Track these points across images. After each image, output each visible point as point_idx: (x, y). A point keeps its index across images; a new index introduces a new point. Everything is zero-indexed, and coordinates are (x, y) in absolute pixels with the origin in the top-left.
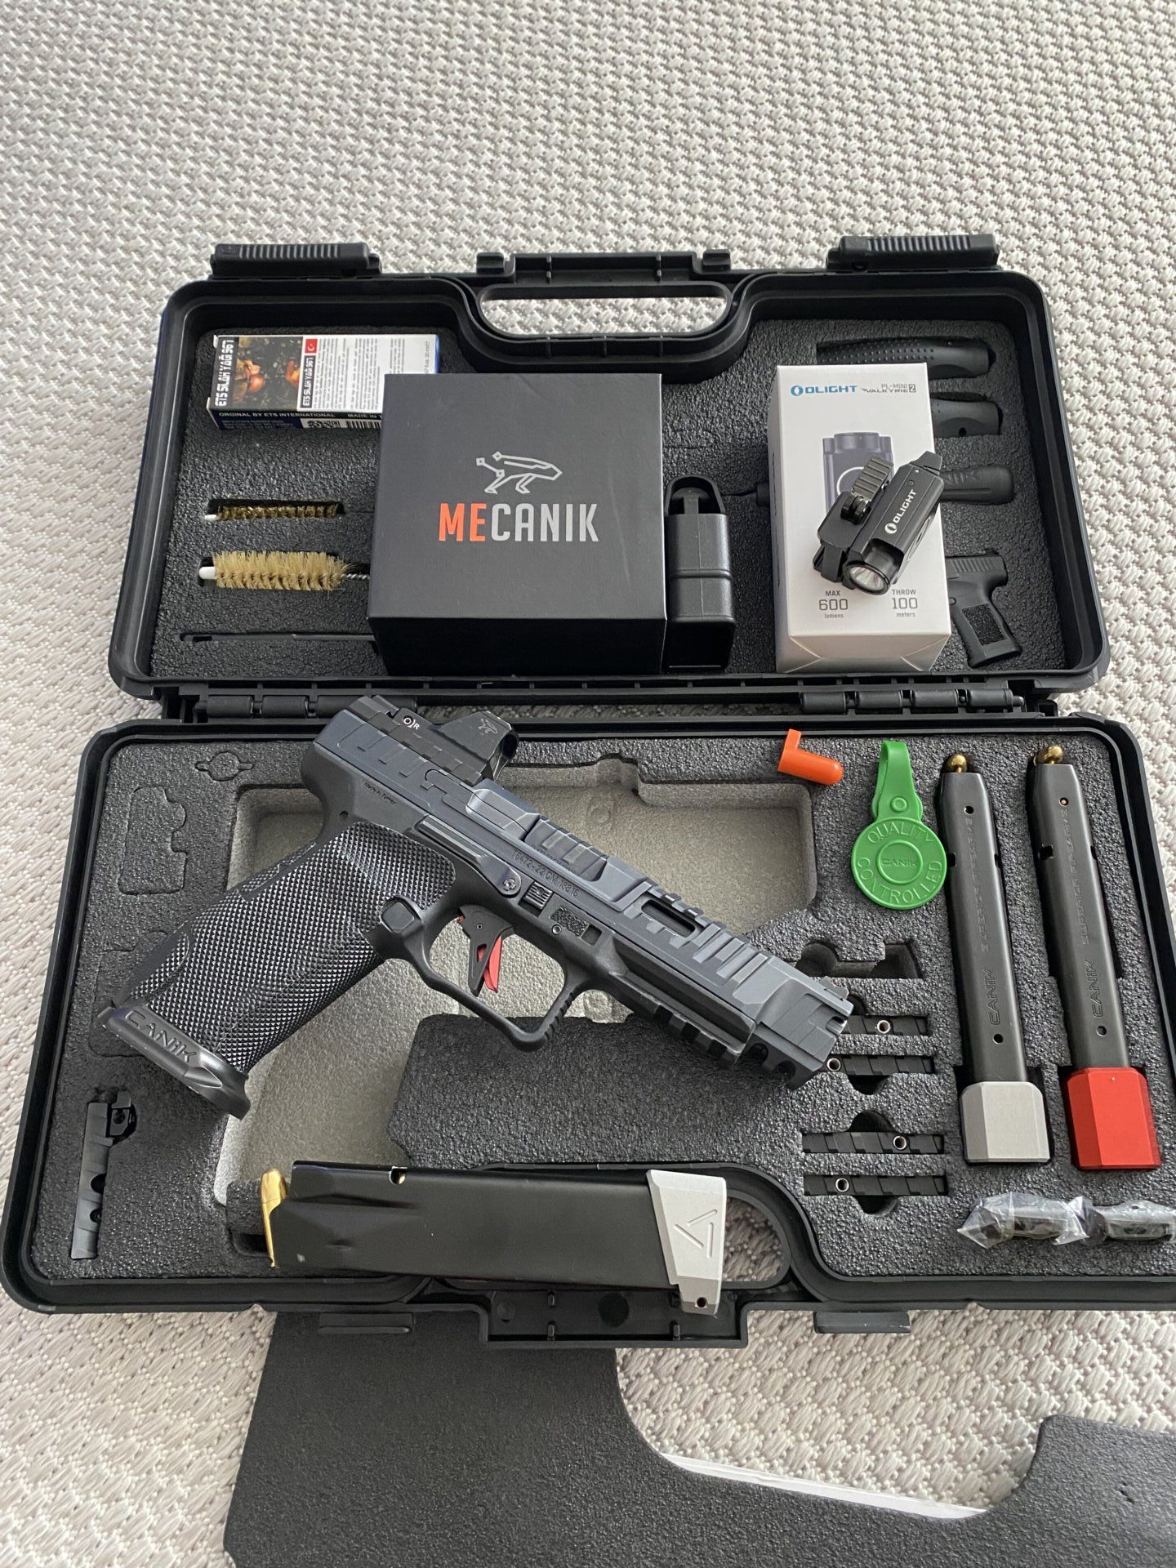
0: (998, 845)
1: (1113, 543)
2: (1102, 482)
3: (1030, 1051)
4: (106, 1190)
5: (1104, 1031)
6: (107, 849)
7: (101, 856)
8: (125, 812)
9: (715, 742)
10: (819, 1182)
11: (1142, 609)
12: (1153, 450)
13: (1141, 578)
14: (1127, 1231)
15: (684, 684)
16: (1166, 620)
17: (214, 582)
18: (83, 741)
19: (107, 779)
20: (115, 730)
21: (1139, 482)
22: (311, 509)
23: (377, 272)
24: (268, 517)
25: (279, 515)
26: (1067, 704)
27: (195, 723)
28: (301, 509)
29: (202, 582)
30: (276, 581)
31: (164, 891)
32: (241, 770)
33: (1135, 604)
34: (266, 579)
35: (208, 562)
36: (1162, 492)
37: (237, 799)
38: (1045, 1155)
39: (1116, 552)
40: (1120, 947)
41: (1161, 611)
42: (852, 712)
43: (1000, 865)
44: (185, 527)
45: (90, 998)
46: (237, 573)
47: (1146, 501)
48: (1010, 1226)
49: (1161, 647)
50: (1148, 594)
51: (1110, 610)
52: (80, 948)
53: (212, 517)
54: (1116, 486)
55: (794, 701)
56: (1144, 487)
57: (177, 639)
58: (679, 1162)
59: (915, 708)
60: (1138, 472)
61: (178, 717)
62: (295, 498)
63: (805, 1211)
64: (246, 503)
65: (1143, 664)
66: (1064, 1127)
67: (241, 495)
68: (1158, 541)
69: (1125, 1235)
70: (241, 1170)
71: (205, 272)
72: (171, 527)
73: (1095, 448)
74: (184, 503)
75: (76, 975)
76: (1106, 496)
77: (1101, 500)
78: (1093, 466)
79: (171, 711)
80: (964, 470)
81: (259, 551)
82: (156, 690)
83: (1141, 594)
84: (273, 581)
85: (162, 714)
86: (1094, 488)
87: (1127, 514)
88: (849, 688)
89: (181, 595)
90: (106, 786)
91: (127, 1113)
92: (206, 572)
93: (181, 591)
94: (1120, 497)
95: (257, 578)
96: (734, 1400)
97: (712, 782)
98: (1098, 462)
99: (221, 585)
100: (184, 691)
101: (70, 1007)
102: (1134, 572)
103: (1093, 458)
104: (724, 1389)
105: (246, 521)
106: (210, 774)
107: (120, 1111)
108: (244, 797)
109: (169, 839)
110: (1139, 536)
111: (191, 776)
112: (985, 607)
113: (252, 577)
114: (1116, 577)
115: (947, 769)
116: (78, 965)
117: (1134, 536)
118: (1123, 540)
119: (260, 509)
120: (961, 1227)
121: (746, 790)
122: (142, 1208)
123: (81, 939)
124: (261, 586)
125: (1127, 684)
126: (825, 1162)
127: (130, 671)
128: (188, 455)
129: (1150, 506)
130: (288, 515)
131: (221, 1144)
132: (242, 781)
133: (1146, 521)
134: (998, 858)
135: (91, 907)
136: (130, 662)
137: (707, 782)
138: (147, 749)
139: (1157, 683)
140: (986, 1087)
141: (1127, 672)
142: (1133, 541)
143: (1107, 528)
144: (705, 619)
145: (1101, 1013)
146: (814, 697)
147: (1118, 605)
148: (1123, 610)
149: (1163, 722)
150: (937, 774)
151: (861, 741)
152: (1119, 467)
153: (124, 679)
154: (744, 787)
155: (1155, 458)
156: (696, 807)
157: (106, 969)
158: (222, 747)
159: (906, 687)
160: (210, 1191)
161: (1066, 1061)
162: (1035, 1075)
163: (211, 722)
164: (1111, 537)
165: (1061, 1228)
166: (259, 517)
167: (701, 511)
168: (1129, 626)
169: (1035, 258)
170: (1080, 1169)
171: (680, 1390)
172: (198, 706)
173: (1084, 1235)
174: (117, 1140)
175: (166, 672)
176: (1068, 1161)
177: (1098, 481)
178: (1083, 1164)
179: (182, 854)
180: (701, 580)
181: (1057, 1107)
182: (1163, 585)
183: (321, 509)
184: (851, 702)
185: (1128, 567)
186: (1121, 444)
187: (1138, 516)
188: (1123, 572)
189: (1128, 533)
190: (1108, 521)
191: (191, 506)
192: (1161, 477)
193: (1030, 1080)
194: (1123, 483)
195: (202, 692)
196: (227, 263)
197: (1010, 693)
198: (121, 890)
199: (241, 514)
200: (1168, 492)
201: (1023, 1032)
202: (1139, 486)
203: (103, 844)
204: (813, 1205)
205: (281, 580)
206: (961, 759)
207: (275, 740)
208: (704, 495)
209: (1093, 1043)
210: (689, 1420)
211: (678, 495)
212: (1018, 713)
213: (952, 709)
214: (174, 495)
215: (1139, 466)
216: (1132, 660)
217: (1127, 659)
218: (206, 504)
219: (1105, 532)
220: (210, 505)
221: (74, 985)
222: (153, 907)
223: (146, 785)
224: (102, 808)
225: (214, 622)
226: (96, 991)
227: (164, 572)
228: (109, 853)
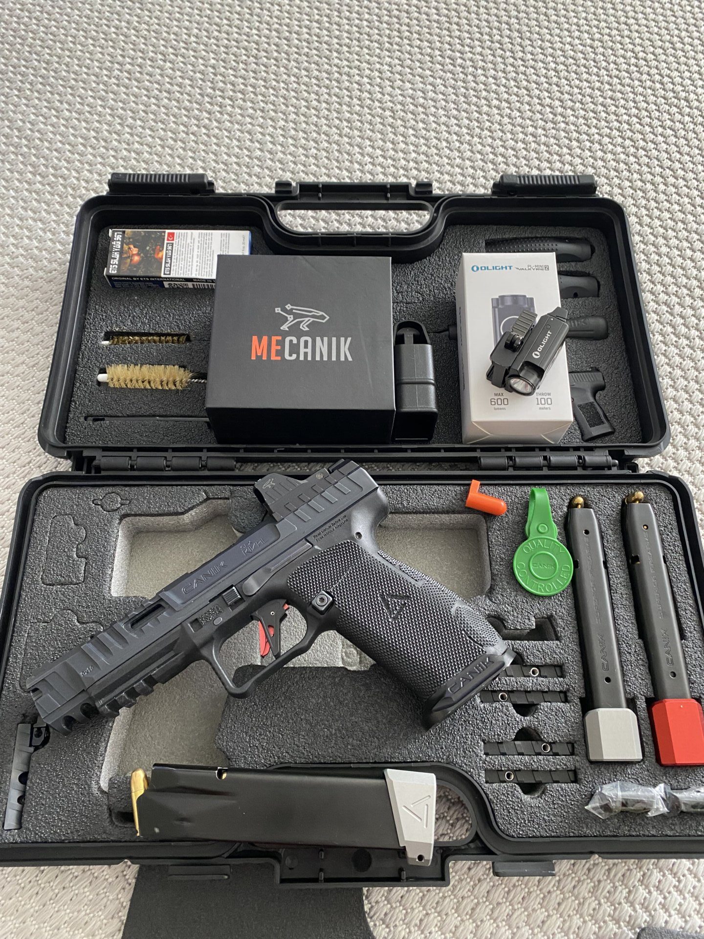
0: (605, 555)
1: (668, 364)
2: (661, 327)
3: (628, 688)
4: (28, 783)
5: (674, 675)
6: (34, 556)
7: (31, 559)
8: (46, 532)
9: (426, 487)
10: (495, 775)
11: (687, 405)
13: (686, 386)
14: (694, 807)
15: (405, 450)
17: (106, 384)
18: (21, 484)
19: (35, 510)
20: (41, 478)
21: (683, 327)
22: (169, 338)
23: (213, 191)
24: (142, 343)
25: (149, 342)
26: (644, 465)
27: (93, 474)
28: (163, 338)
29: (99, 383)
30: (146, 383)
31: (71, 584)
32: (122, 505)
33: (683, 402)
34: (140, 382)
35: (103, 371)
36: (697, 333)
37: (119, 523)
38: (638, 756)
39: (671, 370)
40: (683, 620)
42: (511, 469)
43: (606, 567)
44: (89, 349)
45: (21, 654)
46: (122, 378)
47: (688, 338)
48: (619, 805)
49: (699, 429)
52: (15, 621)
53: (107, 343)
54: (670, 329)
55: (474, 462)
56: (686, 330)
57: (82, 419)
58: (405, 762)
59: (550, 467)
60: (682, 321)
61: (81, 470)
62: (160, 331)
63: (486, 794)
64: (128, 334)
66: (651, 738)
67: (125, 329)
68: (696, 363)
69: (692, 810)
70: (119, 766)
71: (104, 190)
72: (80, 349)
74: (89, 333)
75: (11, 639)
76: (663, 336)
77: (660, 338)
79: (77, 466)
80: (578, 319)
81: (136, 364)
82: (68, 453)
85: (72, 467)
86: (656, 330)
87: (676, 347)
88: (509, 454)
89: (86, 392)
90: (34, 514)
91: (43, 730)
92: (102, 377)
93: (85, 389)
94: (672, 336)
95: (134, 382)
96: (439, 918)
97: (423, 513)
98: (658, 315)
99: (112, 386)
100: (86, 453)
101: (8, 660)
102: (682, 382)
103: (655, 312)
104: (433, 910)
105: (128, 345)
106: (102, 507)
107: (39, 729)
108: (124, 522)
109: (75, 550)
110: (684, 360)
111: (90, 508)
112: (592, 404)
113: (131, 381)
114: (671, 386)
115: (572, 506)
116: (13, 632)
117: (681, 360)
118: (674, 363)
119: (137, 338)
120: (587, 805)
121: (445, 518)
122: (52, 795)
123: (16, 615)
124: (137, 386)
125: (679, 452)
126: (498, 761)
127: (52, 440)
128: (92, 304)
129: (691, 342)
130: (155, 342)
131: (105, 751)
132: (123, 512)
133: (688, 351)
134: (605, 563)
135: (24, 594)
136: (52, 434)
137: (420, 513)
138: (63, 491)
140: (601, 711)
142: (681, 363)
143: (664, 355)
144: (419, 409)
145: (672, 663)
146: (487, 459)
147: (673, 403)
150: (565, 509)
151: (517, 487)
152: (671, 318)
153: (47, 446)
154: (443, 516)
156: (413, 528)
157: (32, 634)
158: (110, 489)
159: (545, 454)
160: (98, 783)
161: (651, 694)
162: (631, 703)
163: (103, 473)
164: (667, 360)
165: (651, 806)
166: (136, 343)
167: (415, 342)
168: (680, 416)
169: (616, 190)
170: (661, 765)
171: (404, 912)
172: (95, 463)
173: (666, 810)
174: (37, 748)
175: (74, 441)
176: (654, 760)
177: (658, 326)
178: (663, 762)
179: (83, 559)
180: (417, 386)
181: (646, 725)
183: (175, 338)
184: (511, 463)
185: (678, 379)
186: (672, 304)
187: (684, 348)
188: (675, 383)
189: (677, 359)
190: (665, 351)
191: (93, 336)
192: (697, 324)
193: (628, 707)
194: (673, 327)
195: (98, 454)
196: (118, 184)
197: (610, 458)
198: (43, 583)
199: (125, 341)
201: (623, 675)
202: (684, 330)
203: (31, 553)
204: (490, 789)
205: (149, 382)
206: (580, 500)
207: (144, 485)
208: (416, 332)
209: (668, 682)
210: (410, 932)
211: (401, 332)
212: (615, 471)
213: (574, 468)
214: (82, 328)
215: (683, 317)
216: (682, 437)
218: (103, 334)
219: (663, 358)
220: (105, 335)
221: (11, 645)
222: (63, 594)
223: (60, 514)
224: (32, 529)
225: (106, 409)
226: (25, 649)
227: (75, 377)
228: (35, 559)
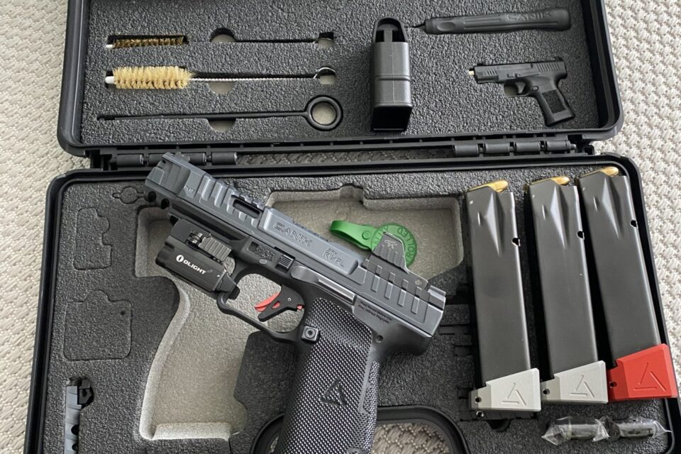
1: (628, 67)
2: (625, 31)
4: (80, 433)
6: (65, 244)
7: (62, 249)
8: (74, 224)
10: (468, 414)
11: (643, 106)
12: (654, 12)
13: (643, 88)
14: (630, 433)
15: (389, 141)
16: (656, 113)
17: (114, 86)
18: (47, 182)
19: (62, 204)
20: (65, 176)
21: (646, 32)
22: (167, 40)
24: (143, 45)
25: (150, 44)
27: (110, 170)
28: (162, 40)
29: (107, 85)
30: (150, 84)
31: (100, 268)
32: (139, 198)
33: (639, 103)
34: (144, 83)
35: (110, 74)
36: (658, 38)
37: (138, 214)
39: (630, 73)
41: (653, 108)
42: (481, 155)
44: (95, 53)
45: (62, 329)
46: (127, 79)
47: (649, 42)
48: (569, 434)
49: (652, 129)
50: (646, 98)
51: (626, 106)
52: (55, 301)
53: (110, 46)
54: (633, 33)
56: (648, 34)
57: (95, 119)
59: (516, 152)
60: (645, 26)
61: (99, 167)
62: (158, 34)
63: (461, 431)
64: (130, 37)
65: (641, 138)
67: (127, 33)
68: (654, 67)
69: (629, 435)
72: (87, 53)
73: (622, 11)
74: (94, 39)
75: (53, 317)
76: (626, 39)
77: (623, 42)
78: (620, 21)
79: (95, 164)
81: (139, 66)
82: (87, 152)
83: (643, 98)
84: (149, 84)
85: (91, 165)
86: (620, 34)
87: (637, 50)
88: (480, 142)
89: (96, 94)
90: (62, 208)
91: (88, 391)
92: (109, 80)
93: (95, 91)
94: (635, 40)
95: (139, 83)
98: (623, 19)
99: (118, 87)
100: (103, 152)
101: (52, 334)
102: (640, 85)
103: (620, 17)
105: (131, 49)
106: (121, 200)
107: (84, 390)
108: (141, 213)
109: (100, 238)
110: (644, 64)
111: (111, 201)
112: (554, 91)
113: (136, 82)
114: (629, 88)
116: (54, 310)
117: (641, 64)
118: (634, 66)
119: (138, 41)
120: (544, 435)
122: (101, 442)
123: (55, 296)
124: (142, 87)
125: (632, 150)
127: (70, 141)
128: (94, 10)
129: (651, 46)
130: (155, 44)
131: (142, 406)
132: (139, 204)
133: (648, 55)
135: (60, 278)
136: (70, 134)
138: (85, 187)
139: (648, 150)
141: (632, 143)
142: (640, 67)
143: (626, 58)
144: (394, 104)
146: (461, 147)
147: (630, 104)
148: (632, 107)
149: (651, 172)
152: (635, 22)
153: (67, 147)
155: (655, 17)
157: (70, 312)
158: (126, 184)
159: (511, 140)
160: (138, 432)
163: (120, 170)
164: (628, 64)
165: (596, 433)
166: (138, 45)
167: (394, 40)
168: (635, 116)
172: (112, 160)
173: (608, 435)
174: (84, 406)
175: (90, 141)
177: (622, 30)
179: (109, 246)
180: (393, 82)
182: (655, 93)
183: (173, 40)
184: (481, 149)
185: (636, 81)
186: (637, 9)
187: (644, 52)
188: (633, 85)
189: (638, 62)
190: (627, 54)
191: (98, 40)
192: (658, 29)
194: (637, 31)
195: (113, 152)
197: (568, 143)
198: (76, 268)
199: (127, 44)
200: (661, 38)
202: (645, 34)
203: (63, 242)
205: (153, 83)
208: (395, 29)
211: (381, 28)
212: (573, 154)
213: (537, 152)
214: (87, 34)
215: (646, 22)
216: (636, 136)
217: (633, 135)
218: (106, 39)
219: (625, 61)
220: (109, 39)
221: (53, 322)
222: (94, 277)
223: (85, 207)
224: (61, 221)
225: (116, 110)
226: (66, 325)
227: (85, 80)
228: (67, 247)
